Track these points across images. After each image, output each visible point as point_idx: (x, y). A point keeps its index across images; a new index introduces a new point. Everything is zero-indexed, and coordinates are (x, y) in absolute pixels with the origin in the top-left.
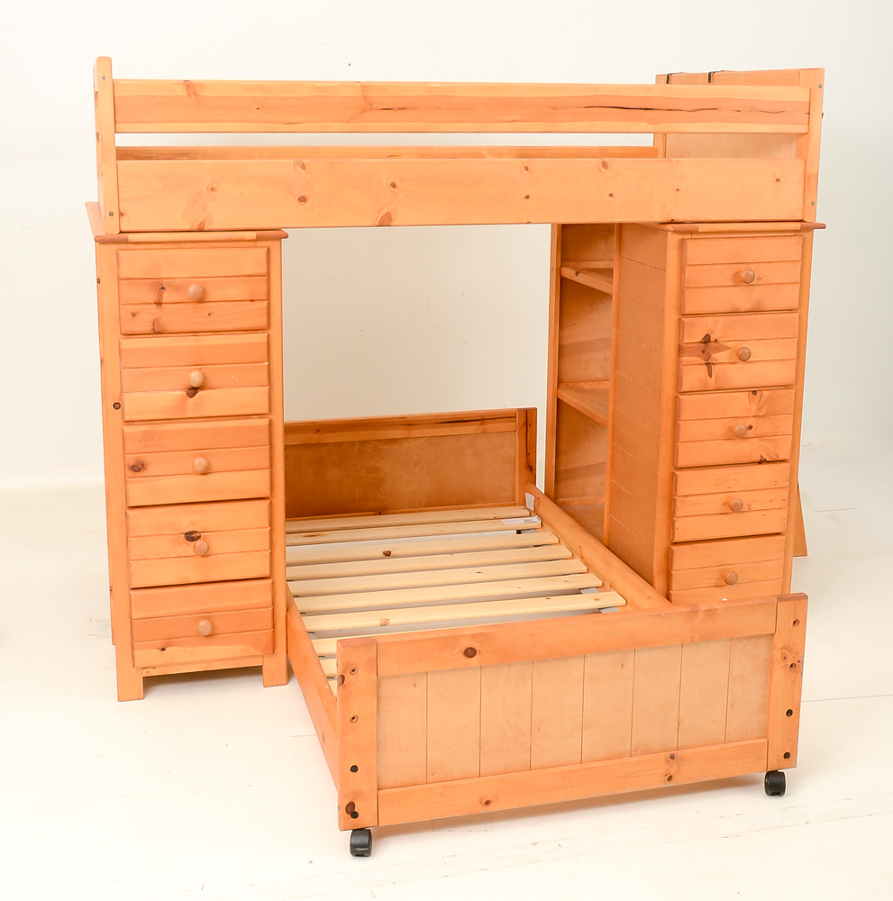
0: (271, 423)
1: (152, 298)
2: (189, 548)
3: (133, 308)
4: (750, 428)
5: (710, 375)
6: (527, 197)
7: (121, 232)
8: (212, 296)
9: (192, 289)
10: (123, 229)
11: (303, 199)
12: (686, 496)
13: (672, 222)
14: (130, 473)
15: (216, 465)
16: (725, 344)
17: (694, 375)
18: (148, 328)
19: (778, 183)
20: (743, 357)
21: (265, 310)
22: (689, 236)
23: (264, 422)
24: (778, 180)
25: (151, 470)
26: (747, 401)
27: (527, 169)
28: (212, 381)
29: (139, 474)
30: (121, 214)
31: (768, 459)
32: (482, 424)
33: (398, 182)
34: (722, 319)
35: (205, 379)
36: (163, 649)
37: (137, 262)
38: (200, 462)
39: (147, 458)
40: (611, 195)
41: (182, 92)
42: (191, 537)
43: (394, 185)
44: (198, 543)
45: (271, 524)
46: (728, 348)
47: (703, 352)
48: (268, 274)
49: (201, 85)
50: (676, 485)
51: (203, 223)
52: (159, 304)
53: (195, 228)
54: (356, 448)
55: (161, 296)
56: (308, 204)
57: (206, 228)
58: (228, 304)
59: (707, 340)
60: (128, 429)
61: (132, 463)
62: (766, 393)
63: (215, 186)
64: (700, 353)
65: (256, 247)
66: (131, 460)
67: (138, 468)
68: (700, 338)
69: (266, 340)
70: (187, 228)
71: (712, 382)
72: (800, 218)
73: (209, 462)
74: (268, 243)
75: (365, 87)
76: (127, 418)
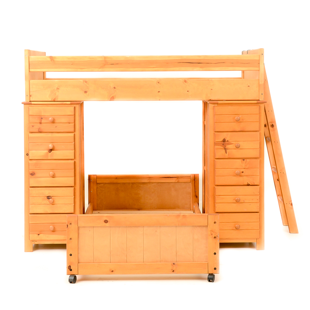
0: (75, 162)
1: (38, 121)
2: (47, 201)
3: (32, 124)
4: (243, 172)
5: (226, 153)
6: (159, 92)
7: (30, 101)
8: (57, 121)
9: (50, 119)
10: (31, 100)
11: (86, 92)
12: (219, 195)
13: (210, 100)
14: (30, 176)
15: (57, 175)
16: (231, 142)
17: (221, 152)
18: (37, 130)
19: (249, 87)
20: (238, 147)
21: (73, 126)
22: (217, 105)
23: (73, 162)
24: (249, 86)
25: (37, 175)
26: (241, 163)
27: (158, 83)
28: (56, 147)
29: (33, 176)
30: (30, 96)
31: (250, 184)
32: (177, 179)
33: (116, 87)
34: (229, 133)
35: (54, 147)
36: (39, 235)
37: (34, 110)
38: (51, 173)
39: (36, 171)
40: (188, 91)
41: (49, 59)
42: (49, 198)
43: (115, 88)
44: (50, 199)
45: (75, 195)
46: (233, 144)
47: (223, 145)
48: (75, 115)
49: (55, 57)
50: (215, 191)
51: (55, 99)
52: (41, 123)
53: (53, 100)
54: (131, 185)
55: (41, 121)
56: (87, 94)
57: (56, 100)
58: (62, 124)
59: (224, 141)
60: (30, 162)
61: (31, 173)
62: (248, 160)
63: (59, 87)
64: (222, 145)
65: (71, 106)
66: (31, 171)
67: (33, 174)
68: (222, 140)
69: (73, 136)
70: (50, 100)
71: (227, 156)
72: (258, 99)
73: (54, 173)
74: (75, 105)
75: (105, 58)
76: (30, 158)
